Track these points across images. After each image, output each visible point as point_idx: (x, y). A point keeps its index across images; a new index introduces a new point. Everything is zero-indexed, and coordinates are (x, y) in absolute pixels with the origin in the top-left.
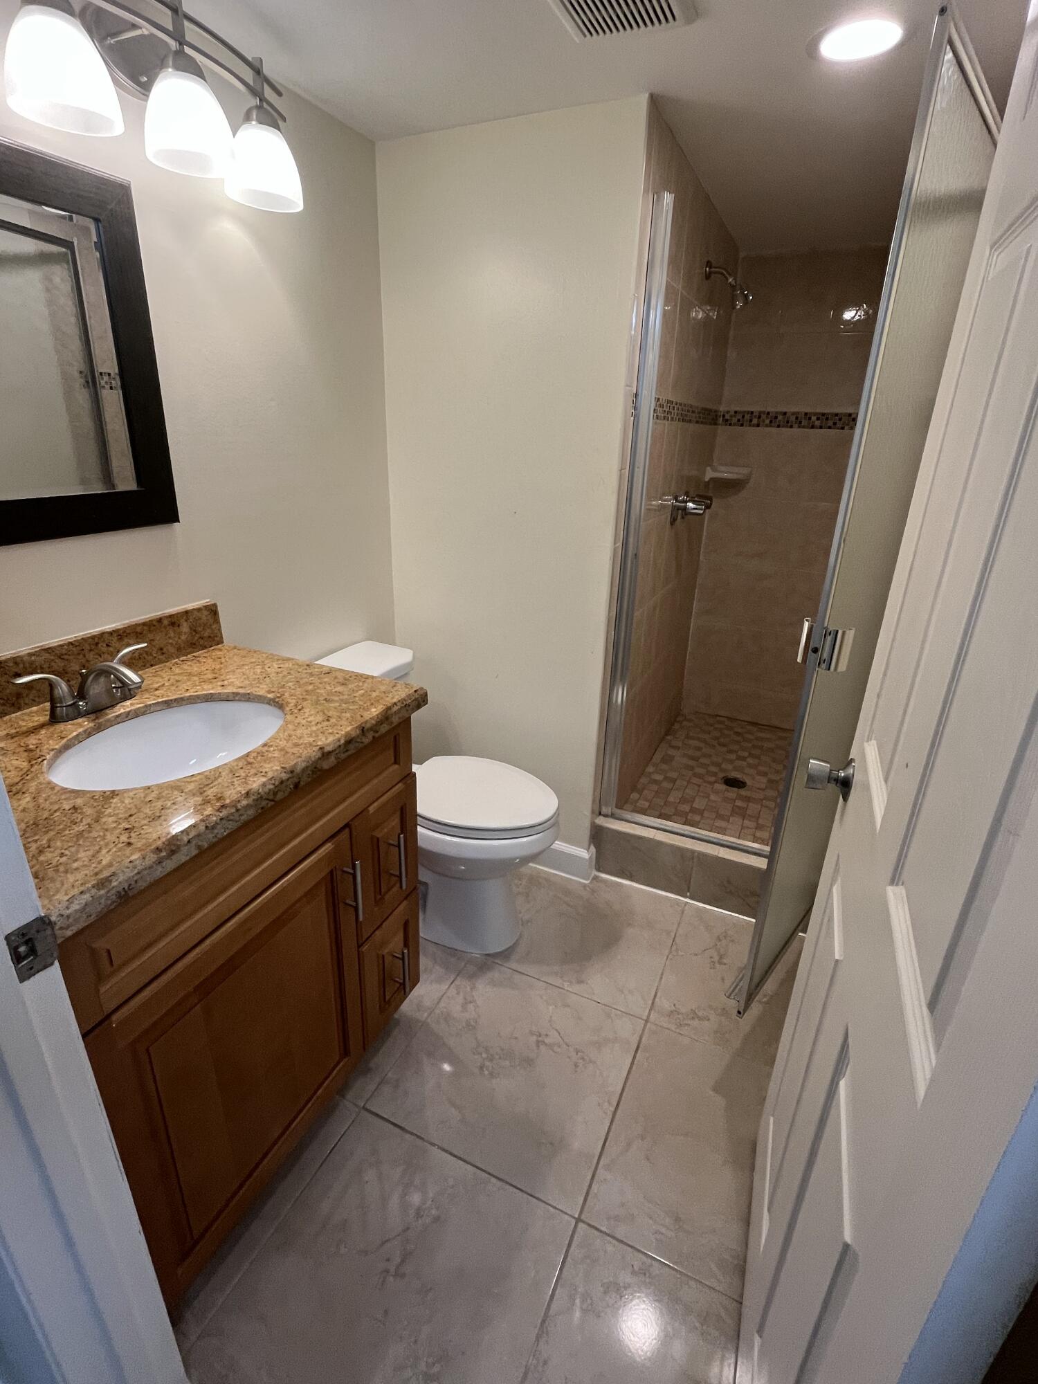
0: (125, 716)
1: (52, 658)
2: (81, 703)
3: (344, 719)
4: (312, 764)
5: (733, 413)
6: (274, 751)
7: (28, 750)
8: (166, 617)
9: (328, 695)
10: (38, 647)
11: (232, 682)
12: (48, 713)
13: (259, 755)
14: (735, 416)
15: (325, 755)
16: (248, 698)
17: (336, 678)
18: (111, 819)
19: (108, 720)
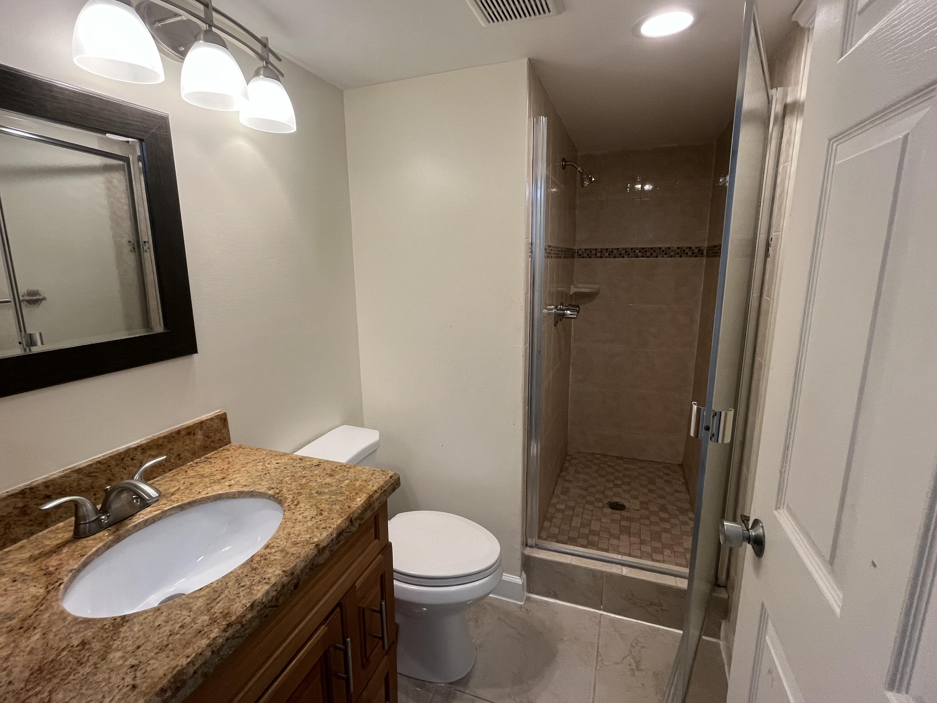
0: (143, 524)
1: (81, 477)
2: (103, 517)
3: (335, 511)
4: (310, 562)
5: (584, 250)
6: (276, 552)
7: (48, 574)
8: (184, 429)
9: (320, 488)
10: (70, 469)
11: (238, 481)
12: (72, 528)
13: (262, 559)
14: (585, 252)
15: (320, 550)
16: (252, 494)
17: (324, 469)
18: (119, 654)
19: (128, 530)
